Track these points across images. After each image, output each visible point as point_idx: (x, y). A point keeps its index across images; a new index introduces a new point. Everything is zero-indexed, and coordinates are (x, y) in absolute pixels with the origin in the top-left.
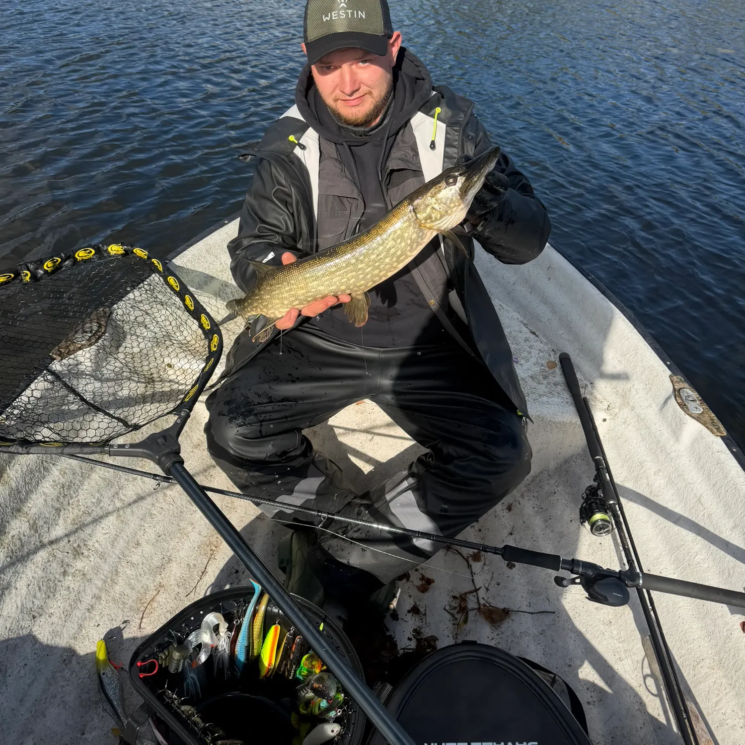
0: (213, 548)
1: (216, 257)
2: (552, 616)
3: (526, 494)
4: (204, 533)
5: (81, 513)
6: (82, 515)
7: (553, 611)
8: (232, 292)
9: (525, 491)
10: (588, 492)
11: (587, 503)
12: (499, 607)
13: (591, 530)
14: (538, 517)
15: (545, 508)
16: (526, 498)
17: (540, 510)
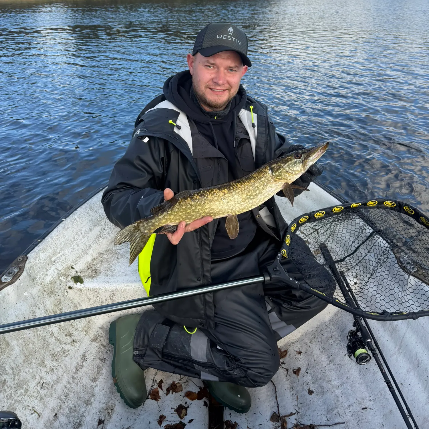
0: (110, 411)
1: (96, 211)
2: (343, 425)
3: (313, 340)
4: (103, 401)
5: (13, 402)
6: (15, 403)
7: (343, 422)
8: (108, 233)
9: (312, 339)
10: (350, 334)
11: (351, 342)
12: (307, 424)
13: (357, 360)
14: (323, 355)
15: (327, 349)
16: (314, 344)
17: (324, 350)
